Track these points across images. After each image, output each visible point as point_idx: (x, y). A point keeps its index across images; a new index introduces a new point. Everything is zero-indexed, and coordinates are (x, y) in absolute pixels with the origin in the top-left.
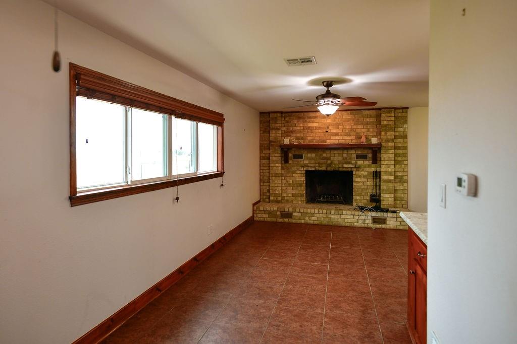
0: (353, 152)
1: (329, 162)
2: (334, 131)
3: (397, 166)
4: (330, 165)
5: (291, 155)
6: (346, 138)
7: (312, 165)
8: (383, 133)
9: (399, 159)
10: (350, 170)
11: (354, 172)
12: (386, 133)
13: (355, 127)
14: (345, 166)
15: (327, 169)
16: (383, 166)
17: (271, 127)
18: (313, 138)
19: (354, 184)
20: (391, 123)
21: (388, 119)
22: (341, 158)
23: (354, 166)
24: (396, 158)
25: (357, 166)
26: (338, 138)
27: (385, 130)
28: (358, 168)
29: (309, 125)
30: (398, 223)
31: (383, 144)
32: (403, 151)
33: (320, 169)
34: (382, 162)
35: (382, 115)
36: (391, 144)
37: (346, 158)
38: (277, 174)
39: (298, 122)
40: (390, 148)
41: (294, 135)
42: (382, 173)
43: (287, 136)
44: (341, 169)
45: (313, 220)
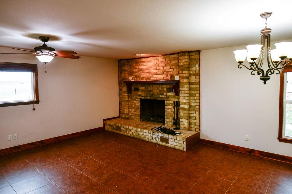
0: (165, 86)
1: (152, 93)
2: (154, 71)
3: (192, 98)
4: (152, 96)
5: (133, 88)
6: (161, 76)
7: (143, 95)
8: (180, 72)
9: (193, 92)
10: (163, 99)
11: (165, 101)
12: (182, 72)
13: (165, 68)
14: (160, 96)
15: (151, 98)
16: (181, 98)
17: (122, 69)
18: (144, 76)
19: (166, 110)
20: (185, 64)
21: (183, 61)
22: (158, 91)
23: (165, 97)
24: (191, 91)
25: (167, 97)
26: (156, 76)
27: (182, 69)
28: (168, 98)
29: (141, 67)
30: (175, 144)
31: (181, 80)
32: (196, 86)
33: (147, 98)
34: (180, 95)
35: (180, 58)
36: (185, 80)
37: (161, 91)
38: (125, 100)
39: (136, 65)
40: (185, 84)
41: (134, 74)
42: (180, 103)
43: (131, 75)
44: (158, 99)
45: (130, 134)
